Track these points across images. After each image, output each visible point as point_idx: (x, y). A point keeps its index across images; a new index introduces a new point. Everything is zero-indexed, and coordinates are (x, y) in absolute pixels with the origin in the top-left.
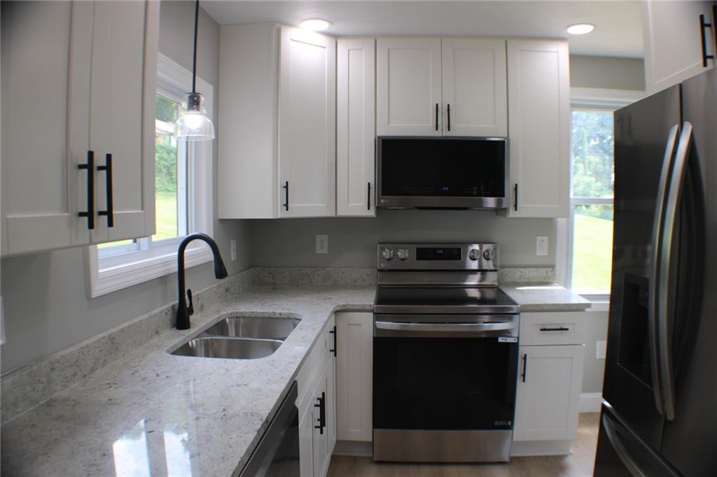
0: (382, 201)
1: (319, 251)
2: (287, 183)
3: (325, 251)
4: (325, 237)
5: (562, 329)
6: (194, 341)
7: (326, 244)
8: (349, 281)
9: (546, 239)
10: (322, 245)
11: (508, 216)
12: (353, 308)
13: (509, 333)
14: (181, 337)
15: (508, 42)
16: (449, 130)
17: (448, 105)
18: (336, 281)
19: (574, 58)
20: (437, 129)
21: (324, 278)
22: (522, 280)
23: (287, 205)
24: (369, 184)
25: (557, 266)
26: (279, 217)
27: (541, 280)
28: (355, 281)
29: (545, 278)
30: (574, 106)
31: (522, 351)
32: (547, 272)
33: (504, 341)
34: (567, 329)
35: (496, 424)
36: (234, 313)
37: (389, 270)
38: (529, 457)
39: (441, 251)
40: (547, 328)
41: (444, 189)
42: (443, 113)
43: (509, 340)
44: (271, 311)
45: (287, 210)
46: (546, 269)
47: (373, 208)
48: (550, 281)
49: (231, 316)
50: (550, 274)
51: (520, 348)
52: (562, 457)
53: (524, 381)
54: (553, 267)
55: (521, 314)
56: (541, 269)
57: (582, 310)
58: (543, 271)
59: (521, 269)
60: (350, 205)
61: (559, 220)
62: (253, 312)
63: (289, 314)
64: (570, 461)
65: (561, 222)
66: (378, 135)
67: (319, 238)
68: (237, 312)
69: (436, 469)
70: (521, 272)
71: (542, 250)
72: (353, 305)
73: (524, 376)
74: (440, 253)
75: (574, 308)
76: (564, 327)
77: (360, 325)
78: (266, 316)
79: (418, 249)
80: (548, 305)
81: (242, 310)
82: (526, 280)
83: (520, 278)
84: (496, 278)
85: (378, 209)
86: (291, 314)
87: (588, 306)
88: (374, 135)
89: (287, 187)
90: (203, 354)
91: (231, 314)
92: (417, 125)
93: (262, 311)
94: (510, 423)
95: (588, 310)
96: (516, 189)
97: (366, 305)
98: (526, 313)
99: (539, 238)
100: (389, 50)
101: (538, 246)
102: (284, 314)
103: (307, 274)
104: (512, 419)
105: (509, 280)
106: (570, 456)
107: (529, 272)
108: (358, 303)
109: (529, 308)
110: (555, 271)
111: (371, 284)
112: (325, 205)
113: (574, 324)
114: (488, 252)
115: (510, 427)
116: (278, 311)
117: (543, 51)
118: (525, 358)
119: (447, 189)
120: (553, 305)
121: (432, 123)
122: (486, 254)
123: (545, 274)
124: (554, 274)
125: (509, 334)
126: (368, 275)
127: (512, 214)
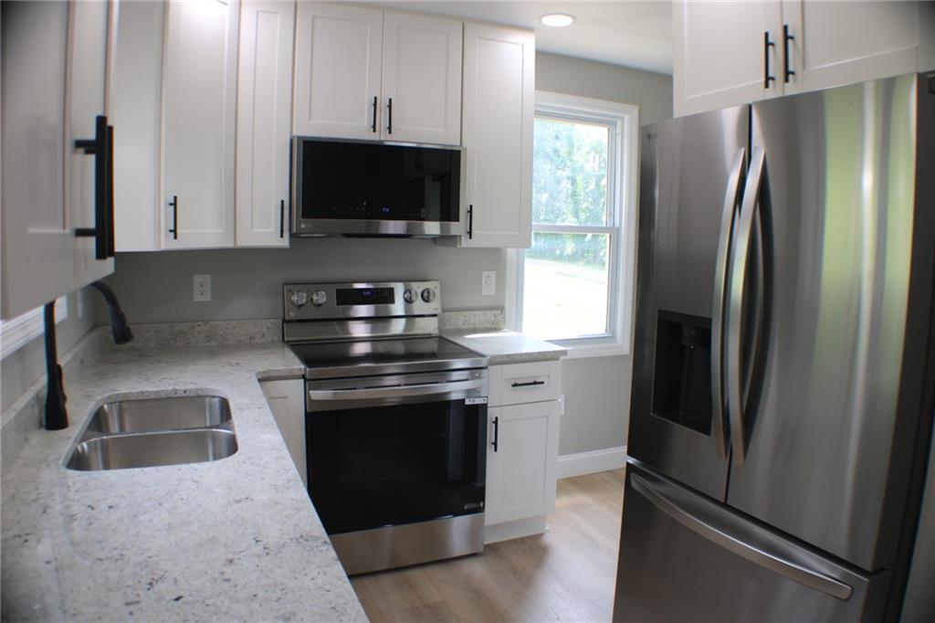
0: (303, 226)
1: (197, 298)
2: (175, 198)
3: (208, 298)
4: (207, 278)
5: (535, 383)
6: (85, 444)
7: (208, 288)
8: (242, 338)
9: (493, 274)
10: (202, 288)
11: (459, 246)
12: (276, 374)
13: (477, 392)
14: (68, 440)
15: (466, 26)
16: (390, 132)
17: (390, 100)
18: (224, 339)
19: (540, 54)
20: (374, 131)
21: (207, 337)
22: (465, 327)
23: (175, 231)
24: (283, 202)
25: (507, 307)
26: (163, 248)
27: (489, 325)
28: (252, 338)
29: (493, 323)
30: (539, 114)
31: (491, 414)
32: (495, 315)
33: (471, 403)
34: (542, 383)
35: (466, 507)
36: (112, 396)
37: (299, 321)
38: (502, 543)
39: (368, 293)
40: (519, 383)
41: (384, 209)
42: (382, 109)
43: (478, 401)
44: (170, 388)
45: (175, 237)
46: (496, 312)
47: (286, 234)
48: (499, 327)
49: (109, 401)
50: (500, 317)
51: (489, 410)
52: (539, 536)
53: (496, 450)
54: (502, 308)
55: (489, 367)
56: (488, 312)
57: (557, 359)
58: (490, 314)
59: (466, 313)
60: (254, 230)
61: (509, 250)
62: (143, 392)
63: (197, 390)
64: (549, 539)
65: (511, 253)
66: (294, 134)
67: (198, 279)
68: (118, 395)
69: (397, 576)
70: (465, 316)
71: (489, 290)
72: (277, 371)
73: (495, 444)
74: (367, 295)
75: (549, 356)
76: (538, 380)
77: (286, 397)
78: (163, 395)
79: (337, 291)
80: (520, 355)
81: (124, 391)
82: (471, 326)
83: (464, 324)
84: (436, 325)
85: (292, 236)
86: (201, 390)
87: (564, 353)
88: (289, 134)
89: (175, 204)
90: (101, 465)
91: (109, 397)
92: (349, 124)
93: (155, 389)
94: (482, 504)
95: (562, 358)
96: (471, 212)
97: (294, 369)
98: (495, 367)
99: (485, 274)
100: (313, 17)
101: (484, 283)
102: (191, 391)
103: (182, 332)
104: (482, 498)
105: (451, 327)
106: (547, 534)
107: (475, 316)
108: (283, 368)
109: (499, 360)
110: (505, 315)
111: (273, 341)
112: (220, 231)
113: (548, 376)
114: (428, 292)
115: (480, 510)
116: (181, 387)
117: (503, 41)
118: (496, 422)
119: (387, 210)
120: (526, 354)
121: (368, 121)
122: (425, 295)
123: (493, 317)
124: (504, 318)
125: (477, 395)
126: (268, 328)
127: (465, 243)
